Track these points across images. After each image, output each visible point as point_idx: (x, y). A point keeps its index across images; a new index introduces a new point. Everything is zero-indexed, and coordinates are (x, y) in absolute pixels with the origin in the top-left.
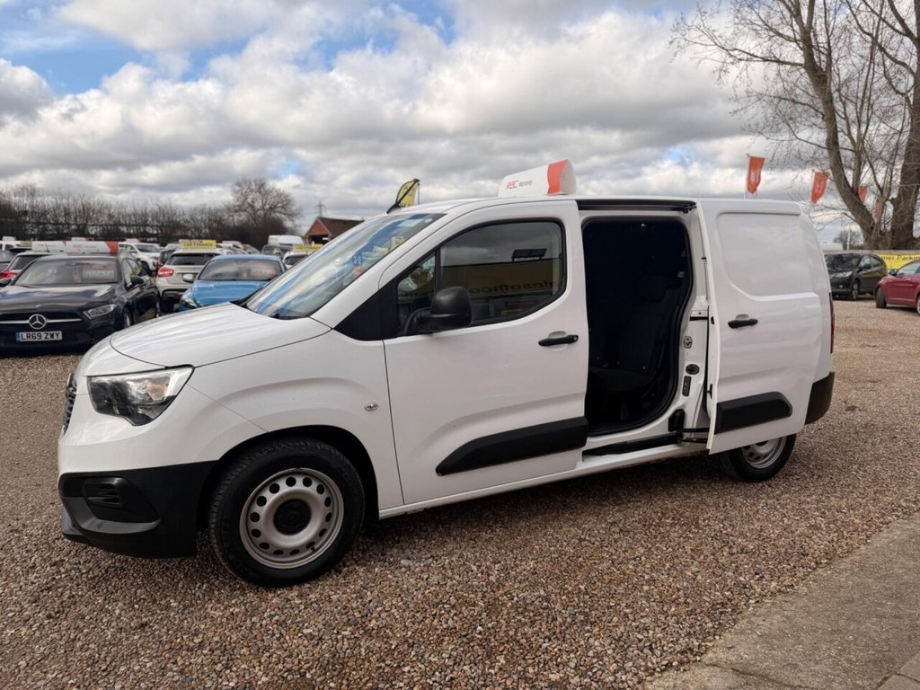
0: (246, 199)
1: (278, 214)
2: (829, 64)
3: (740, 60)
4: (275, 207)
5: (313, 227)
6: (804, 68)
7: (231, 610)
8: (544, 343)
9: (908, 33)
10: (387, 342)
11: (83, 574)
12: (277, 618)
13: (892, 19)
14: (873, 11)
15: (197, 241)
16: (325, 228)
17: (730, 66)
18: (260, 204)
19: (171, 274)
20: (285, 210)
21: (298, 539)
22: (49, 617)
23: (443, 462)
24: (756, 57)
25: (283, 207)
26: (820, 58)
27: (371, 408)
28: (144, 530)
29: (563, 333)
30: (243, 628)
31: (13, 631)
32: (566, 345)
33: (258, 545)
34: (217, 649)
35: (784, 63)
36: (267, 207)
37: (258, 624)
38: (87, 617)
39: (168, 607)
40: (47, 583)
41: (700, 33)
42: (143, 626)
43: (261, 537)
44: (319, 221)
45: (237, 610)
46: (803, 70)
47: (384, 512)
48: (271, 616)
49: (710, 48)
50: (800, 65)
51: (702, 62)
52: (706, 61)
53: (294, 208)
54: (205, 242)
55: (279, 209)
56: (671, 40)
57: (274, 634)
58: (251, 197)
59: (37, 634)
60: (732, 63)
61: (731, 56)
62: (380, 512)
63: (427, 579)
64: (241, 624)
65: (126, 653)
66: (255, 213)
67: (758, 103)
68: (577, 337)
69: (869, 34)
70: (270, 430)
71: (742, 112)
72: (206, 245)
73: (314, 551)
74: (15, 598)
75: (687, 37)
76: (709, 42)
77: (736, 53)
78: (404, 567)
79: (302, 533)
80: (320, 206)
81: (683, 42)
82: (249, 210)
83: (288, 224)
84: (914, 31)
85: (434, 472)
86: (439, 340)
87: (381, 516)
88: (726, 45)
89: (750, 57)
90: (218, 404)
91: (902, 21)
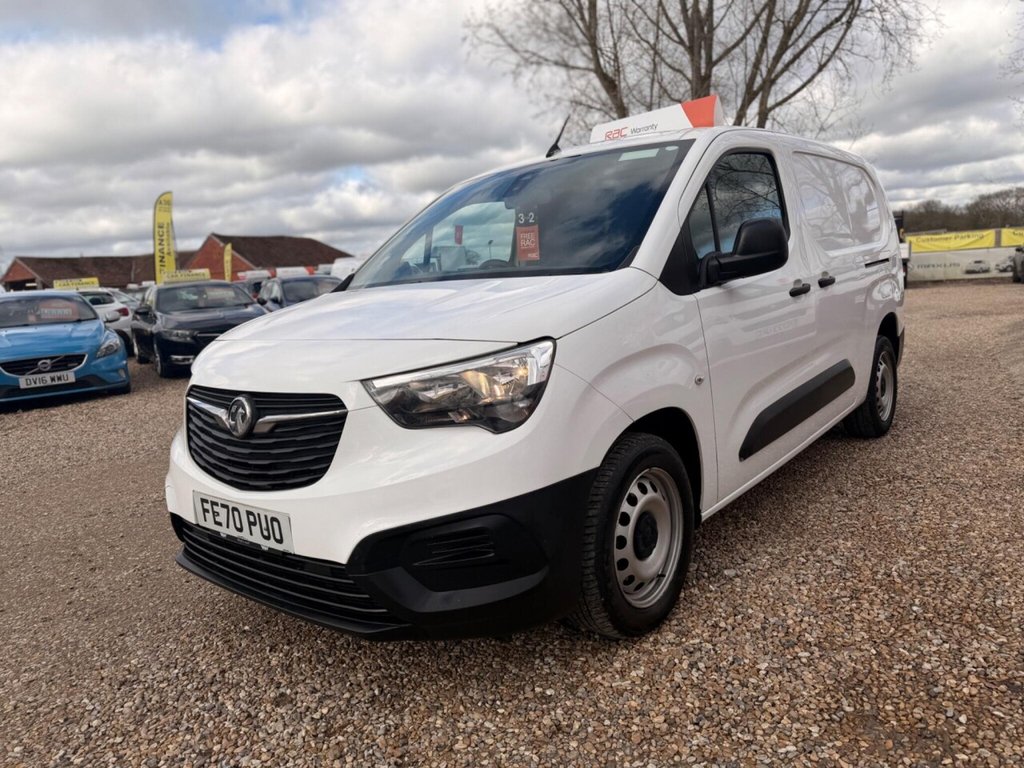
2: (618, 70)
3: (532, 63)
5: (10, 270)
6: (594, 73)
9: (681, 42)
10: (698, 296)
14: (650, 19)
16: (30, 271)
17: (523, 69)
21: (653, 564)
23: (743, 444)
24: (546, 60)
27: (699, 381)
29: (800, 281)
32: (804, 295)
35: (573, 68)
41: (492, 31)
43: (629, 567)
44: (19, 262)
46: (593, 75)
49: (502, 49)
50: (589, 69)
60: (525, 66)
61: (523, 58)
62: (703, 514)
67: (557, 108)
68: (810, 286)
70: (635, 419)
75: (478, 34)
76: (501, 42)
77: (528, 55)
81: (475, 41)
84: (686, 39)
85: (738, 456)
86: (731, 292)
87: (703, 519)
88: (519, 47)
89: (540, 61)
90: (592, 386)
91: (675, 30)
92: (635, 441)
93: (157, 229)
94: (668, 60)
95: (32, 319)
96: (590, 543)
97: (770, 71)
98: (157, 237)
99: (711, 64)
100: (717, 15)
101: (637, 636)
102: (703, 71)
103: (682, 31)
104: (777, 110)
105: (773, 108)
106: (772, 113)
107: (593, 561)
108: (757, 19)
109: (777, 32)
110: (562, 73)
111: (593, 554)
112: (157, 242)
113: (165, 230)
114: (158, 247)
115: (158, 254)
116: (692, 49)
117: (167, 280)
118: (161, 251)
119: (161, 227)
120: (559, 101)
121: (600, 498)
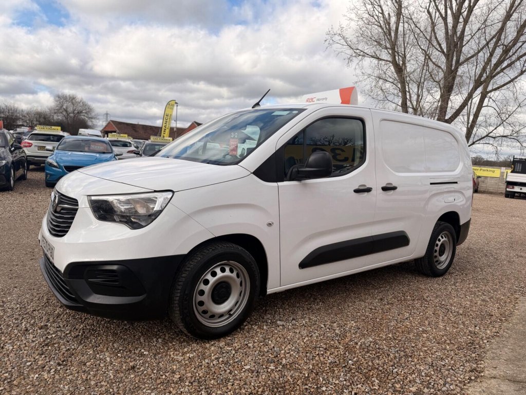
0: (62, 106)
1: (83, 117)
2: (404, 63)
3: (360, 55)
4: (81, 112)
5: (107, 126)
6: (392, 63)
7: (188, 355)
8: (357, 191)
9: (443, 52)
10: (280, 184)
11: (67, 334)
12: (221, 359)
13: (435, 43)
14: (426, 38)
15: (49, 127)
16: (114, 126)
17: (354, 58)
18: (72, 110)
19: (30, 146)
20: (88, 114)
21: (224, 308)
22: (59, 364)
23: (303, 260)
24: (368, 55)
25: (86, 113)
26: (399, 59)
27: (270, 225)
28: (136, 301)
29: (364, 185)
30: (203, 367)
31: (37, 376)
32: (366, 193)
33: (200, 312)
34: (194, 381)
35: (381, 60)
36: (76, 112)
37: (212, 364)
38: (88, 364)
39: (142, 355)
40: (44, 341)
41: (340, 38)
42: (133, 368)
43: (204, 305)
44: (111, 123)
45: (191, 355)
46: (391, 64)
47: (270, 291)
48: (217, 359)
49: (344, 47)
50: (389, 61)
51: (340, 54)
52: (342, 53)
53: (93, 114)
54: (53, 127)
55: (84, 114)
56: (326, 39)
57: (225, 371)
58: (66, 105)
59: (57, 377)
60: (355, 56)
61: (355, 52)
62: (268, 290)
63: (299, 333)
64: (200, 364)
65: (132, 387)
66: (68, 115)
67: (368, 79)
68: (372, 189)
69: (424, 50)
70: (217, 235)
71: (360, 83)
72: (54, 129)
73: (231, 315)
74: (26, 352)
75: (333, 39)
76: (345, 43)
77: (358, 51)
78: (281, 325)
79: (226, 303)
80: (107, 114)
81: (331, 42)
82: (64, 113)
83: (90, 123)
84: (445, 50)
85: (298, 266)
86: (305, 185)
87: (268, 293)
88: (353, 46)
89: (365, 55)
90: (189, 216)
91: (440, 45)
92: (220, 246)
93: (165, 116)
94: (434, 60)
95: (86, 149)
96: (179, 289)
97: (491, 72)
98: (165, 120)
99: (459, 64)
100: (466, 39)
101: (207, 340)
102: (453, 68)
103: (444, 46)
104: (493, 93)
105: (491, 91)
106: (489, 94)
107: (178, 298)
108: (487, 44)
109: (499, 51)
110: (375, 61)
111: (179, 295)
112: (164, 122)
113: (169, 117)
114: (164, 125)
115: (163, 128)
116: (448, 56)
117: (153, 140)
118: (165, 126)
119: (167, 116)
120: (369, 76)
121: (190, 269)
